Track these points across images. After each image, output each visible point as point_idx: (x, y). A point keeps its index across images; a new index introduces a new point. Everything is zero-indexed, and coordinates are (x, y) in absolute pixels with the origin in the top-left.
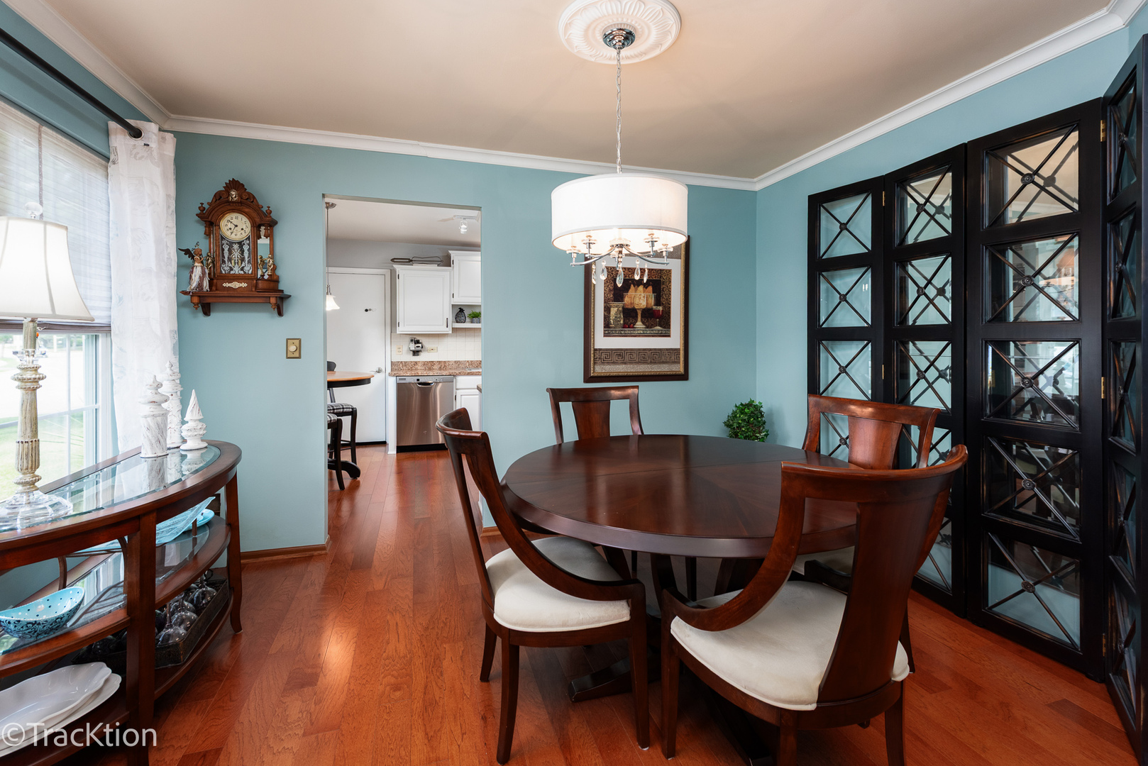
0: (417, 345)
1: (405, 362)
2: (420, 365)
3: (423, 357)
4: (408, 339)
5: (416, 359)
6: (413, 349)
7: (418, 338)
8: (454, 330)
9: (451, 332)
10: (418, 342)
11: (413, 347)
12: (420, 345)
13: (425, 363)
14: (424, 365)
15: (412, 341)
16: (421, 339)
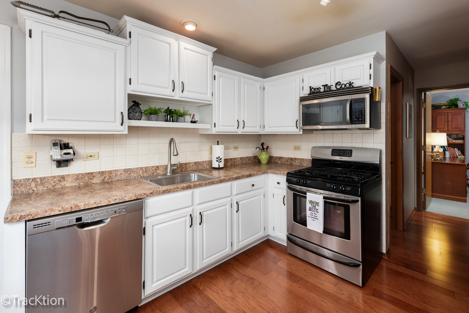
0: (65, 151)
1: (42, 179)
2: (70, 180)
3: (75, 168)
4: (49, 142)
5: (63, 171)
6: (59, 157)
7: (66, 141)
8: (130, 128)
9: (126, 132)
10: (66, 146)
11: (58, 154)
12: (71, 151)
13: (78, 177)
14: (77, 179)
15: (55, 144)
16: (72, 142)
